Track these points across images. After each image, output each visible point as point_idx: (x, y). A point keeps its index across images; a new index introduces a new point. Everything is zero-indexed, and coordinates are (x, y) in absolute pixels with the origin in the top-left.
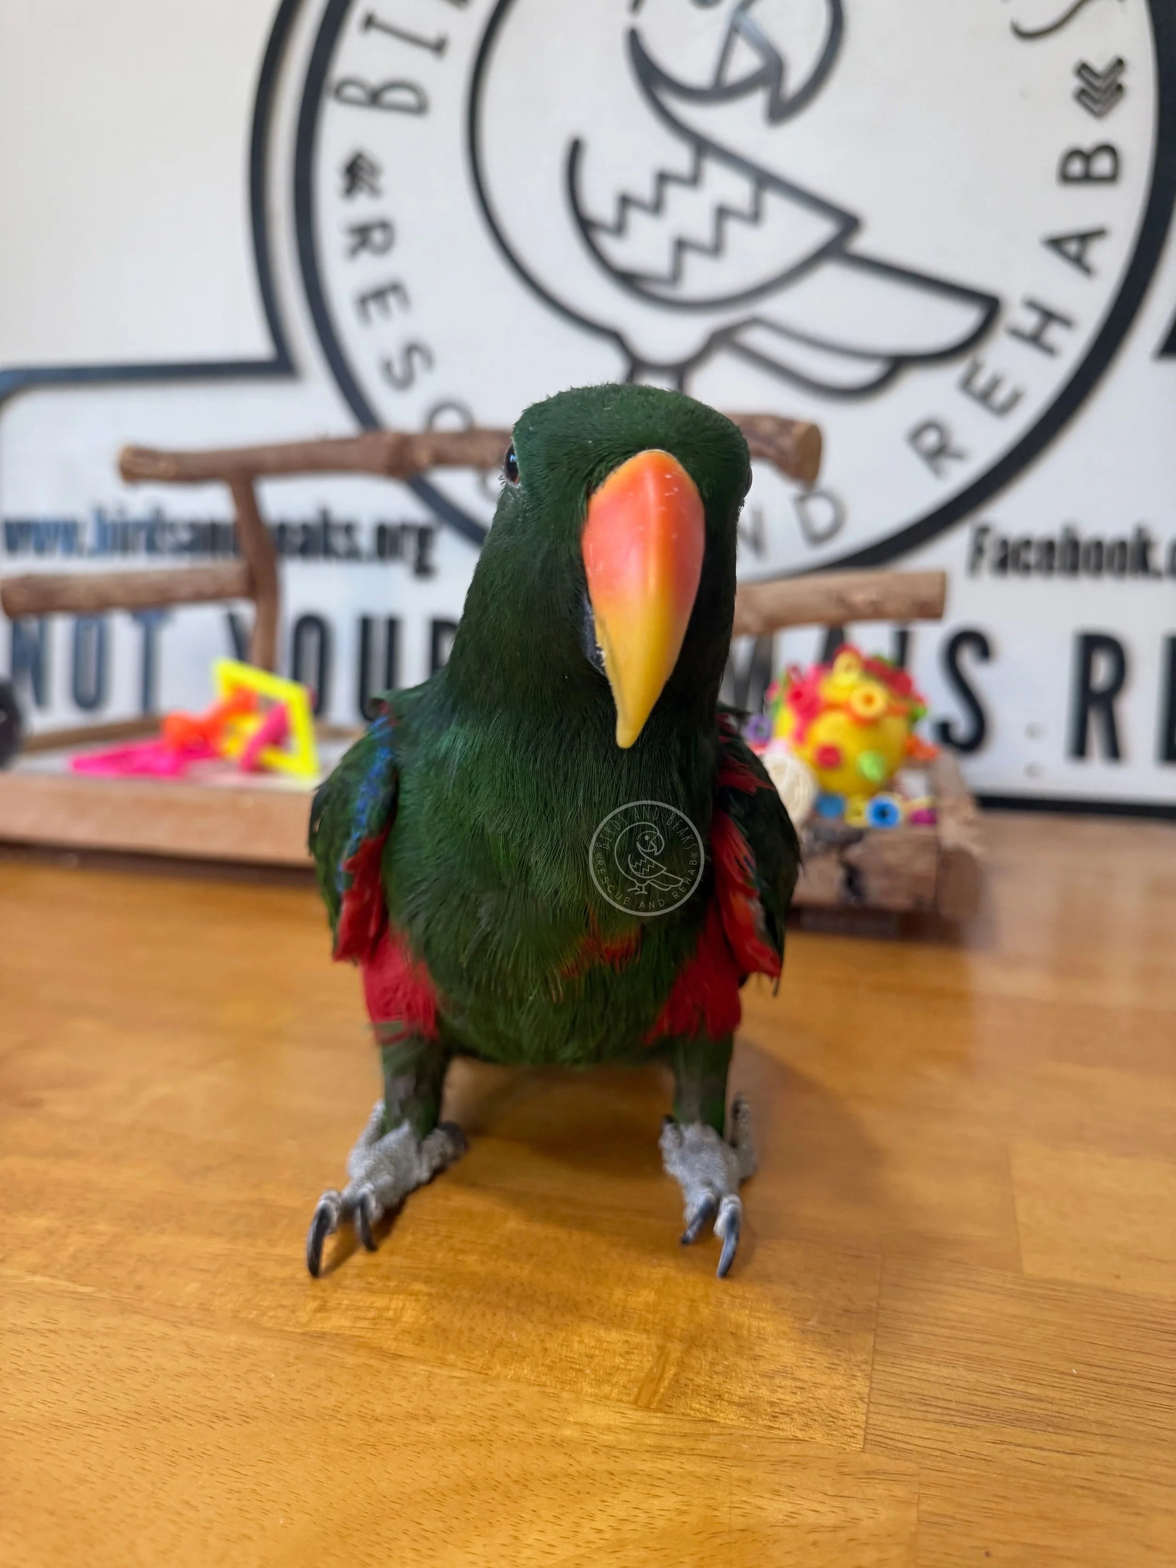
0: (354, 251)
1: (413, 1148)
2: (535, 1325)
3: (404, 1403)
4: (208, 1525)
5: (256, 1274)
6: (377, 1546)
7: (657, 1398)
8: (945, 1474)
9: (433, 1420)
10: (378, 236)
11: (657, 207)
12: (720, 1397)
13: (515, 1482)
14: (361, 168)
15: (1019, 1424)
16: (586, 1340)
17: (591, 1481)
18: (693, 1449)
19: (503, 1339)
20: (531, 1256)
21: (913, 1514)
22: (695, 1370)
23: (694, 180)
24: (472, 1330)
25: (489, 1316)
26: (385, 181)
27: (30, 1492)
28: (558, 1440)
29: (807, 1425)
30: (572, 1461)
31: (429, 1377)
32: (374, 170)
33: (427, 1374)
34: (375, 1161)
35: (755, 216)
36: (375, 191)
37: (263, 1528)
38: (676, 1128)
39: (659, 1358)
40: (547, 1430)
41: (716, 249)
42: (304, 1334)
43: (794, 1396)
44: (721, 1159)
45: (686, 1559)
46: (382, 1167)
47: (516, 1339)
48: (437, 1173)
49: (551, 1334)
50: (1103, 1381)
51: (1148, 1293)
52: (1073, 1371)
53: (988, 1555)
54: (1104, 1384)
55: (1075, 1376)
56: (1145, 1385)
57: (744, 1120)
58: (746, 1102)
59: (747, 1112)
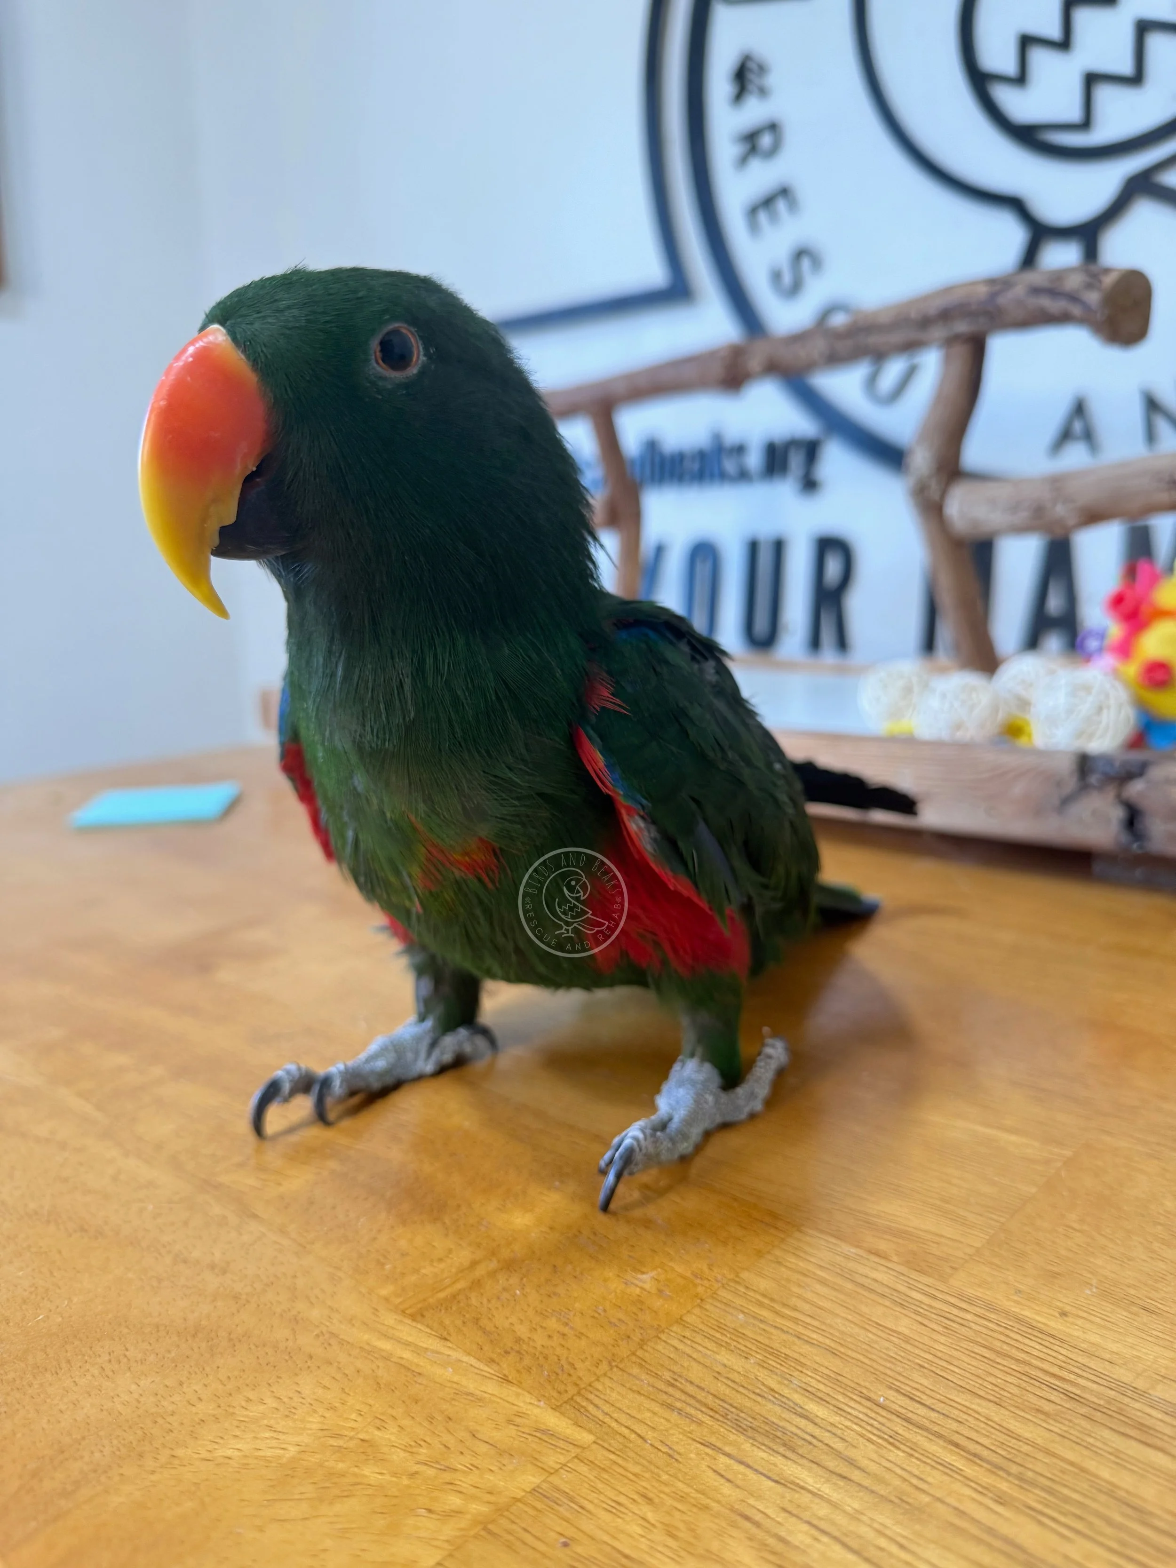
0: (745, 158)
1: (426, 1042)
2: (388, 1217)
3: (218, 1254)
6: (79, 1357)
9: (224, 1273)
10: (766, 141)
11: (1065, 43)
13: (231, 1340)
14: (749, 69)
16: (417, 1240)
17: (288, 1358)
18: (401, 1358)
19: (350, 1221)
20: (452, 1155)
21: (536, 1481)
22: (482, 1291)
25: (358, 1201)
26: (774, 79)
28: (300, 1317)
29: (530, 1370)
30: (291, 1337)
31: (259, 1238)
32: (763, 71)
33: (260, 1235)
36: (764, 94)
37: (24, 1318)
40: (300, 1307)
41: (1133, 80)
42: (206, 1181)
43: (546, 1339)
46: (383, 1054)
50: (907, 1420)
51: (1084, 1341)
52: (882, 1399)
53: (565, 1545)
54: (905, 1424)
55: (878, 1405)
56: (956, 1438)
57: (762, 1064)
58: (773, 1046)
59: (770, 1057)
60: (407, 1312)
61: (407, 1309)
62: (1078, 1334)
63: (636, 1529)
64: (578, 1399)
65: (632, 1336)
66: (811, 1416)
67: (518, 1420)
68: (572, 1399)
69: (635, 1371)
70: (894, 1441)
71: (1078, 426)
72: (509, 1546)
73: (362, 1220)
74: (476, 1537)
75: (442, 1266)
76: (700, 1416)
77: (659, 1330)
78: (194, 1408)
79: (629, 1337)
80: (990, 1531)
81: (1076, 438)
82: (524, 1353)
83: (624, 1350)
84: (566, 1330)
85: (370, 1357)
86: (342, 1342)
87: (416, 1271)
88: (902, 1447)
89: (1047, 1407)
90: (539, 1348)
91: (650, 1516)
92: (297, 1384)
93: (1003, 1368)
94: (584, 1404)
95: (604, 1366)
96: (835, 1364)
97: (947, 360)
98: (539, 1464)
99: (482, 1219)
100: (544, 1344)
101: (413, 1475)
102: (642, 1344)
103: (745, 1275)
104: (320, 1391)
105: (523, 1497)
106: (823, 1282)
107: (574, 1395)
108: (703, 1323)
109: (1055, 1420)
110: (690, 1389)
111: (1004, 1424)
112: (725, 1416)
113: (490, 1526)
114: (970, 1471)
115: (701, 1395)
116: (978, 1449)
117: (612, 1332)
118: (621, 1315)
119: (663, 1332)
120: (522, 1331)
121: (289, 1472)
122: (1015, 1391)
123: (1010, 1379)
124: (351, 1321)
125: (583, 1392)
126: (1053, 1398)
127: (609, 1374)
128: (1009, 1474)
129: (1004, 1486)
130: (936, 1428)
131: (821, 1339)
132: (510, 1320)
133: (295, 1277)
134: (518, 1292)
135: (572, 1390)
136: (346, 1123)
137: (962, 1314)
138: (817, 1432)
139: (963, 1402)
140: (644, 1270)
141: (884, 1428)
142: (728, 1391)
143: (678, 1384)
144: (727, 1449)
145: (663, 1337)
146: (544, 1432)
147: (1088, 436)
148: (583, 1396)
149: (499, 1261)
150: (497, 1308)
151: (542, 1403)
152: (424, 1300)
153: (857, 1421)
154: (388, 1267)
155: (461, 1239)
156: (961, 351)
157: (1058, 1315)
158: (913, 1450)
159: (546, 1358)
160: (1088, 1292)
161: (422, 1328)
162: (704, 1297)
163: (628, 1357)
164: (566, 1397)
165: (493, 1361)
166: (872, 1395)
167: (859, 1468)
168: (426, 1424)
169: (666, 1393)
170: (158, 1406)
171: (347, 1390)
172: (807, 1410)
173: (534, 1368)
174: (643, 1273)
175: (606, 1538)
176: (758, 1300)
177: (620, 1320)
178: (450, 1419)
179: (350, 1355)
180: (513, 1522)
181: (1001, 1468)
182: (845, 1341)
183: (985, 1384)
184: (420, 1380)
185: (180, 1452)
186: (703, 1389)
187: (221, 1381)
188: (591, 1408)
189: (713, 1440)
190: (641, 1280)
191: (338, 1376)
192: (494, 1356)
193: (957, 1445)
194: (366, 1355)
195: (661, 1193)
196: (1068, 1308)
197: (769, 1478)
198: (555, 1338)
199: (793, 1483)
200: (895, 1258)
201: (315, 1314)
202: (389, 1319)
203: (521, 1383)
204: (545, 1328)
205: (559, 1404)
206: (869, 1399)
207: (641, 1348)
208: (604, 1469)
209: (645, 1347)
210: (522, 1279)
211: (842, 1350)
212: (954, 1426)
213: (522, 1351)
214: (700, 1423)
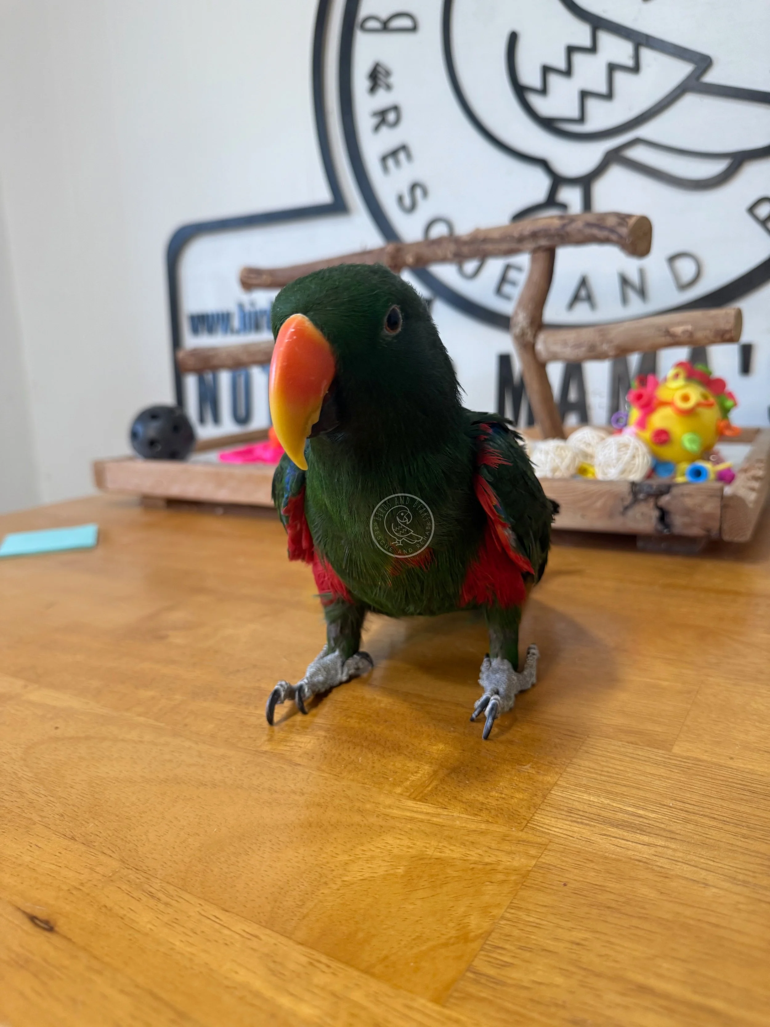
0: (377, 128)
1: (339, 664)
2: (373, 755)
3: (292, 786)
4: (182, 828)
5: (243, 722)
6: (254, 845)
7: (421, 795)
8: (562, 846)
9: (303, 794)
10: (391, 117)
11: (568, 72)
12: (456, 798)
13: (332, 825)
14: (379, 72)
15: (621, 827)
16: (396, 764)
17: (369, 828)
18: (429, 820)
19: (353, 760)
20: (386, 721)
21: (534, 862)
22: (448, 784)
23: (593, 49)
24: (340, 755)
25: (351, 749)
26: (393, 80)
27: (110, 807)
28: (361, 809)
29: (497, 816)
30: (363, 819)
31: (309, 775)
32: (388, 74)
33: (309, 773)
34: (316, 669)
35: (636, 69)
36: (389, 87)
37: (206, 831)
38: (489, 661)
39: (431, 776)
40: (358, 804)
41: (609, 96)
42: (256, 751)
43: (496, 801)
44: (506, 678)
45: (401, 868)
46: (319, 672)
47: (360, 761)
48: (351, 678)
49: (380, 760)
50: (686, 811)
51: (746, 768)
52: (671, 804)
53: (565, 885)
54: (686, 813)
55: (670, 807)
56: (712, 815)
57: (531, 658)
58: (534, 649)
59: (534, 654)
60: (417, 799)
61: (416, 797)
62: (742, 766)
63: (593, 874)
64: (529, 824)
65: (537, 794)
66: (643, 816)
67: (507, 838)
68: (526, 825)
69: (549, 809)
70: (687, 821)
71: (583, 293)
72: (538, 890)
73: (360, 759)
74: (521, 889)
75: (419, 775)
76: (592, 823)
77: (549, 790)
78: (336, 859)
79: (536, 795)
80: (747, 849)
81: (582, 300)
82: (489, 809)
83: (538, 800)
84: (503, 796)
85: (412, 822)
86: (393, 818)
87: (407, 779)
88: (692, 823)
89: (745, 798)
90: (495, 806)
91: (596, 867)
92: (383, 839)
93: (717, 784)
94: (534, 827)
95: (532, 808)
96: (641, 793)
97: (534, 261)
98: (531, 855)
99: (425, 750)
100: (497, 803)
101: (473, 869)
102: (544, 797)
103: (575, 760)
104: (398, 841)
105: (532, 869)
106: (613, 758)
107: (527, 824)
108: (568, 784)
109: (750, 802)
110: (581, 813)
111: (730, 807)
112: (604, 822)
113: (525, 884)
114: (726, 827)
115: (587, 815)
116: (725, 819)
117: (526, 794)
118: (526, 786)
119: (551, 790)
120: (481, 799)
121: (410, 878)
122: (727, 793)
123: (722, 788)
124: (390, 807)
125: (530, 822)
126: (745, 794)
127: (537, 812)
128: (743, 826)
129: (744, 832)
130: (702, 813)
131: (628, 783)
132: (472, 795)
133: (344, 791)
134: (467, 782)
135: (525, 822)
136: (314, 711)
137: (687, 764)
138: (650, 822)
139: (707, 801)
140: (524, 764)
141: (678, 816)
142: (599, 811)
143: (573, 812)
144: (613, 835)
145: (551, 792)
146: (524, 841)
147: (589, 298)
148: (532, 823)
149: (447, 769)
150: (462, 791)
151: (514, 829)
152: (422, 792)
153: (665, 815)
154: (390, 779)
155: (420, 761)
156: (542, 256)
157: (729, 759)
158: (697, 824)
159: (502, 809)
160: (737, 748)
161: (430, 805)
162: (561, 772)
163: (541, 803)
164: (524, 824)
165: (477, 815)
166: (665, 804)
167: (677, 834)
168: (462, 846)
169: (570, 816)
170: (317, 860)
171: (411, 838)
172: (639, 814)
173: (499, 815)
174: (524, 765)
175: (581, 879)
176: (588, 770)
177: (526, 788)
178: (473, 843)
179: (402, 823)
180: (534, 880)
181: (738, 825)
182: (640, 782)
183: (713, 792)
184: (445, 828)
185: (346, 879)
186: (586, 812)
187: (342, 844)
188: (538, 828)
189: (604, 832)
190: (526, 769)
191: (403, 833)
192: (476, 812)
193: (714, 818)
194: (410, 821)
195: (509, 727)
196: (732, 756)
197: (639, 844)
198: (500, 800)
199: (652, 844)
200: (641, 744)
201: (368, 806)
202: (410, 803)
203: (497, 822)
204: (492, 797)
205: (522, 828)
206: (665, 805)
207: (545, 799)
208: (562, 852)
209: (547, 798)
210: (465, 776)
211: (641, 787)
212: (709, 811)
213: (488, 808)
214: (595, 826)
